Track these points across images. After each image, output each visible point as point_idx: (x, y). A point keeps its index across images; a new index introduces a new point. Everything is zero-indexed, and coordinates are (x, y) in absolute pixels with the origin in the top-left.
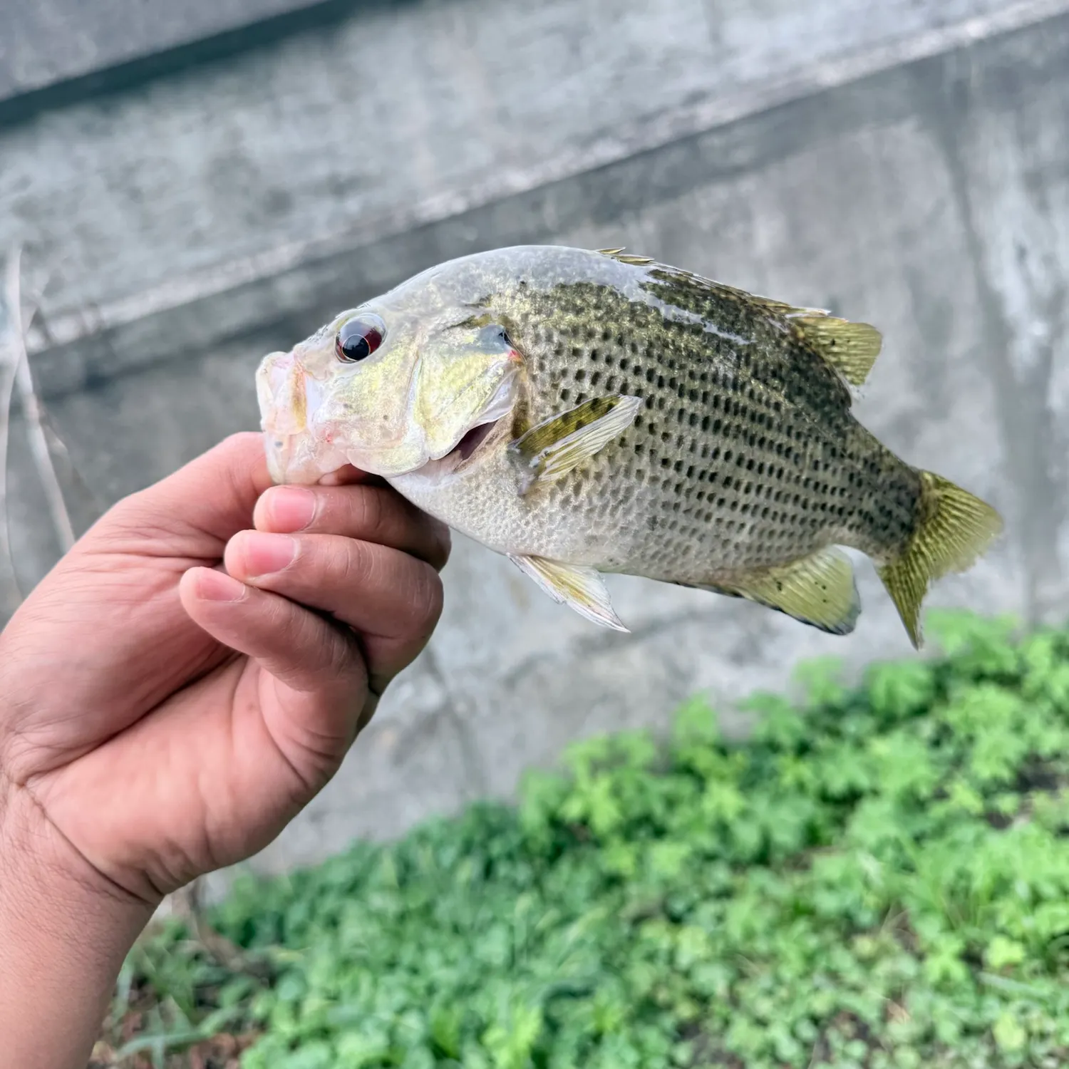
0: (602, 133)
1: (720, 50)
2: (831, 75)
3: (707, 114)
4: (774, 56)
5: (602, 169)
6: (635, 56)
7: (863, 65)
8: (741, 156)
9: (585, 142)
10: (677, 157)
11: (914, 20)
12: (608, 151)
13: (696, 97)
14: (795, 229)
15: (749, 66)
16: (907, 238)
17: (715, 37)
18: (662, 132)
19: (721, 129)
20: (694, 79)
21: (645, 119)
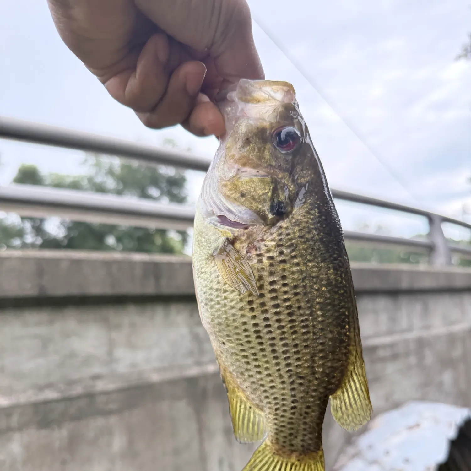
0: (50, 386)
1: (110, 359)
2: (155, 378)
3: (100, 386)
4: (133, 365)
5: (46, 403)
6: (72, 355)
7: (169, 375)
8: (113, 406)
9: (41, 388)
10: (83, 403)
11: (189, 361)
12: (51, 395)
13: (96, 377)
14: (131, 443)
15: (122, 368)
16: (176, 452)
17: (110, 353)
18: (78, 390)
19: (106, 393)
20: (97, 369)
21: (71, 383)
